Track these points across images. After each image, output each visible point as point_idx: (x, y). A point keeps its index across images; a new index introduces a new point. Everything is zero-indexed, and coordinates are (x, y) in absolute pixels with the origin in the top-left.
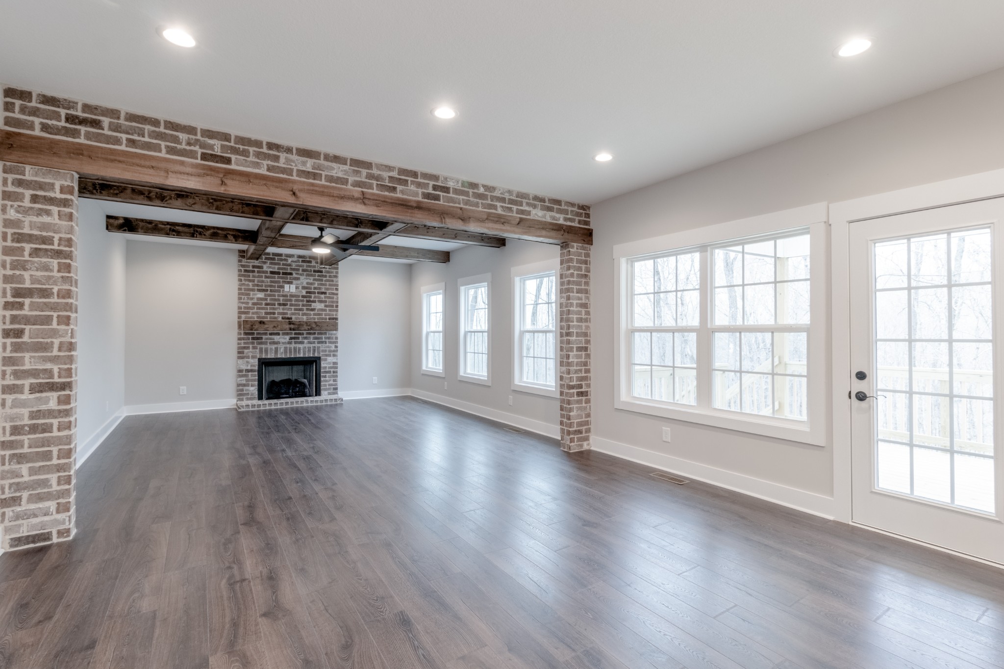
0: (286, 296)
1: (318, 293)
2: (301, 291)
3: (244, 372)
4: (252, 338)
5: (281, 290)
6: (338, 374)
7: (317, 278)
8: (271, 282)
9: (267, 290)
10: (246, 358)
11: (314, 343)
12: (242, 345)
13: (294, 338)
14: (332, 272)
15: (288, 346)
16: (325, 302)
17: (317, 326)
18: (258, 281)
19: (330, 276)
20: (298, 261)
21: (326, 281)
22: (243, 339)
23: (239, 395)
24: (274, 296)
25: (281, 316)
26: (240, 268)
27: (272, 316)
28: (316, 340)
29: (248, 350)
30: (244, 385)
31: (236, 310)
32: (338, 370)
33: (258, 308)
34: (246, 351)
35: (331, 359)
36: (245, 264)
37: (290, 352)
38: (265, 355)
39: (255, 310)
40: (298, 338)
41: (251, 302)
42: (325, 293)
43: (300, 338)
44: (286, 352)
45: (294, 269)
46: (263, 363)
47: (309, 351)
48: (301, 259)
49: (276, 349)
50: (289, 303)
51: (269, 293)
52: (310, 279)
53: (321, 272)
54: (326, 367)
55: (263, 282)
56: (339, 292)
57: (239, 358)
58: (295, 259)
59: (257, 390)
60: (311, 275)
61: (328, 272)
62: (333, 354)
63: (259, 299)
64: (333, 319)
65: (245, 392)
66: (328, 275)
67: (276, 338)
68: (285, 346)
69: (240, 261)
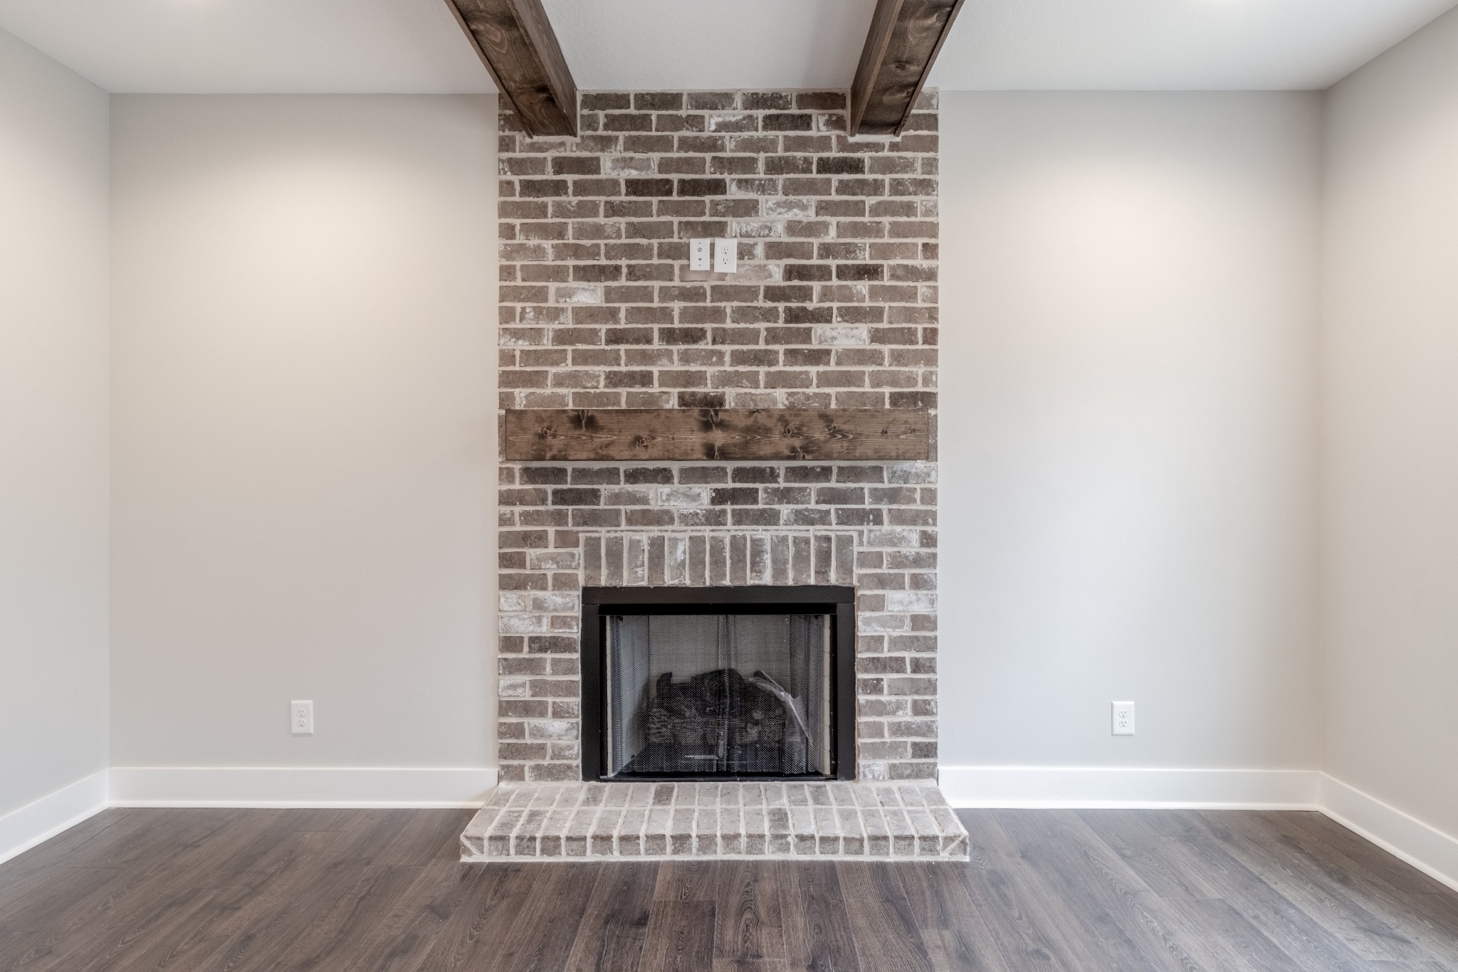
0: (697, 294)
1: (842, 272)
2: (763, 268)
3: (526, 649)
4: (555, 493)
5: (677, 264)
6: (941, 676)
7: (834, 197)
8: (634, 230)
9: (617, 269)
10: (535, 587)
11: (823, 518)
12: (518, 528)
13: (733, 496)
15: (707, 532)
16: (876, 314)
17: (837, 434)
18: (581, 232)
19: (897, 188)
20: (749, 123)
21: (878, 210)
22: (518, 498)
23: (504, 753)
24: (646, 295)
25: (675, 391)
26: (504, 178)
27: (637, 389)
28: (832, 507)
29: (539, 551)
30: (527, 710)
31: (493, 369)
32: (940, 658)
33: (581, 358)
34: (531, 553)
35: (901, 601)
36: (524, 155)
37: (718, 562)
38: (610, 576)
39: (568, 367)
40: (751, 496)
41: (550, 327)
42: (871, 272)
43: (761, 495)
44: (696, 561)
45: (732, 165)
46: (603, 609)
47: (801, 558)
48: (760, 113)
49: (657, 544)
50: (708, 326)
51: (623, 282)
52: (804, 208)
53: (856, 166)
54: (882, 639)
55: (598, 231)
56: (942, 264)
57: (505, 586)
58: (735, 114)
59: (578, 732)
60: (811, 188)
61: (887, 166)
62: (914, 577)
63: (580, 315)
64: (914, 399)
65: (529, 741)
66: (887, 178)
67: (657, 495)
68: (691, 531)
69: (505, 145)
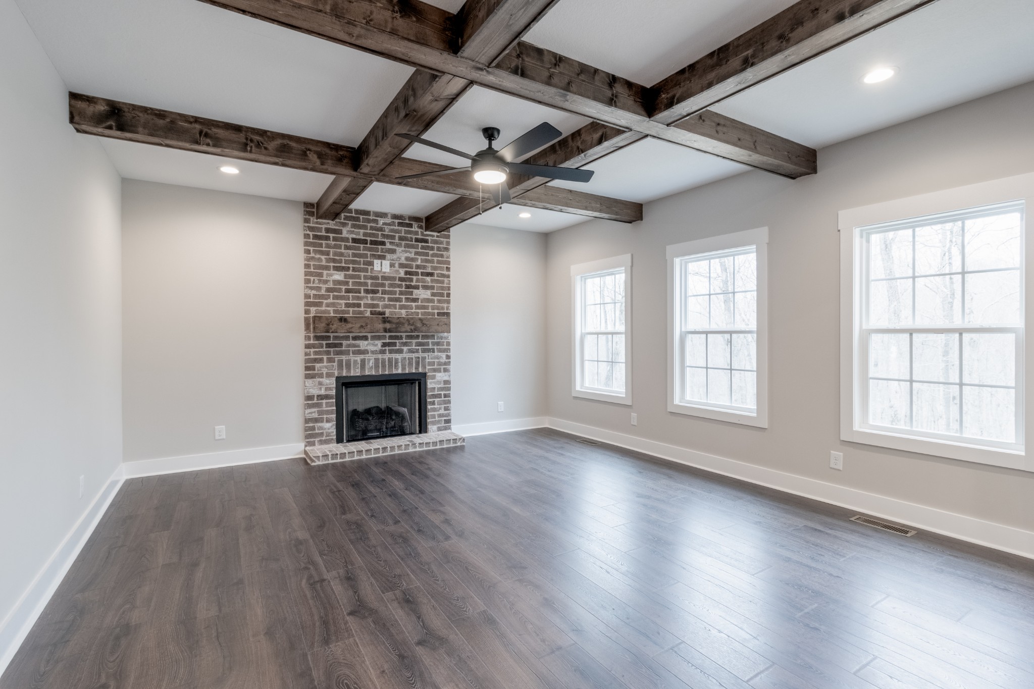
0: (376, 278)
1: (422, 274)
2: (398, 271)
3: (315, 399)
4: (326, 344)
5: (369, 268)
6: (452, 399)
7: (420, 250)
8: (354, 255)
9: (349, 268)
10: (319, 377)
11: (417, 351)
12: (312, 357)
13: (389, 344)
14: (442, 243)
15: (380, 356)
16: (432, 288)
17: (423, 324)
18: (335, 254)
19: (439, 249)
20: (393, 224)
21: (433, 255)
22: (313, 346)
23: (307, 437)
24: (359, 277)
25: (369, 310)
26: (306, 232)
27: (356, 309)
28: (420, 348)
29: (320, 365)
30: (316, 420)
31: (301, 301)
32: (452, 392)
33: (335, 297)
34: (317, 365)
35: (441, 376)
36: (314, 225)
37: (384, 366)
38: (346, 372)
39: (331, 300)
40: (394, 344)
41: (324, 287)
42: (431, 274)
43: (398, 344)
44: (377, 366)
45: (387, 237)
46: (344, 384)
47: (410, 364)
48: (397, 221)
49: (363, 361)
50: (380, 289)
51: (351, 272)
52: (411, 253)
53: (426, 241)
54: (435, 388)
55: (342, 254)
56: (452, 273)
57: (308, 377)
58: (389, 220)
59: (335, 427)
60: (412, 247)
61: (436, 242)
62: (444, 369)
63: (335, 282)
64: (444, 314)
65: (317, 431)
66: (436, 246)
67: (363, 344)
68: (375, 356)
69: (306, 221)
